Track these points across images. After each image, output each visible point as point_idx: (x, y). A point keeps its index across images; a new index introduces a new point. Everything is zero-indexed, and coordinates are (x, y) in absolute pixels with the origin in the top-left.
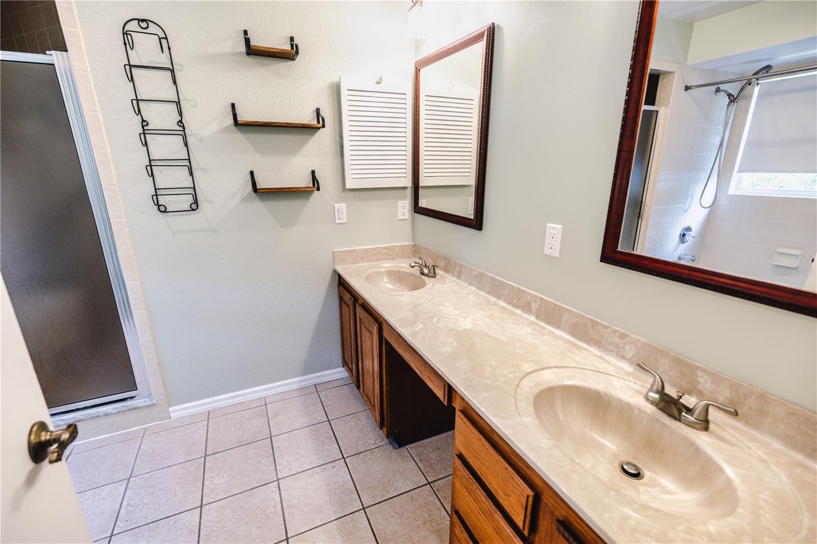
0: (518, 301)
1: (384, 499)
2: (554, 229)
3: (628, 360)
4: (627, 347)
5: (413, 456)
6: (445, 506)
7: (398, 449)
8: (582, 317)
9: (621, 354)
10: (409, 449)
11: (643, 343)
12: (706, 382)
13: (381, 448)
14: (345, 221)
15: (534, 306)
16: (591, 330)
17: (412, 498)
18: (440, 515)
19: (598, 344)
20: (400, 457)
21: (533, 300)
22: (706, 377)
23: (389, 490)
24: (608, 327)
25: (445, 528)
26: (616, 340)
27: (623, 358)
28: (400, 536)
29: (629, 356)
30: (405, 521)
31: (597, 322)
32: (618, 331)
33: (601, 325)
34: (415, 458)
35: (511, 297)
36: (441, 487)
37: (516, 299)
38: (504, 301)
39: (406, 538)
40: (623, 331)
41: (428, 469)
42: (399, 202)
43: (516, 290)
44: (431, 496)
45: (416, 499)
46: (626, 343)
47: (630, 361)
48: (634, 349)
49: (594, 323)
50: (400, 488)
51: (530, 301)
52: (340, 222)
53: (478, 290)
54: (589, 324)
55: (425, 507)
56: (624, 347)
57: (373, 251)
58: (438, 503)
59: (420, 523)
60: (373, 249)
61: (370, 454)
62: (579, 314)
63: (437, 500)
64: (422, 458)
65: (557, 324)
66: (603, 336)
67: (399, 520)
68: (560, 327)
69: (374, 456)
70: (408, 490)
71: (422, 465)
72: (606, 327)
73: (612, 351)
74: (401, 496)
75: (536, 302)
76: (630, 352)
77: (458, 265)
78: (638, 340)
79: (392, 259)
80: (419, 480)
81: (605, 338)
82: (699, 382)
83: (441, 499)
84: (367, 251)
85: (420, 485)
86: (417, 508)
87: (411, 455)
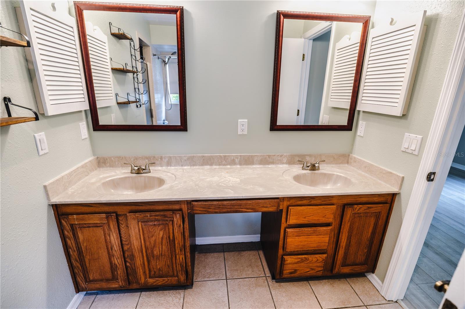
0: (226, 162)
1: (228, 306)
2: (242, 122)
3: (285, 163)
4: (284, 159)
5: (203, 280)
6: (243, 277)
7: (193, 286)
8: (264, 156)
9: (282, 162)
10: (196, 280)
11: (289, 155)
12: (308, 158)
13: (186, 296)
14: (47, 151)
15: (237, 161)
16: (269, 159)
17: (233, 290)
18: (247, 281)
19: (273, 163)
20: (200, 287)
21: (236, 158)
22: (308, 157)
23: (222, 301)
24: (275, 155)
25: (255, 282)
26: (279, 158)
27: (283, 163)
28: (254, 304)
29: (285, 162)
30: (246, 298)
31: (270, 155)
32: (279, 155)
33: (272, 155)
34: (205, 280)
35: (220, 161)
36: (231, 275)
37: (224, 161)
38: (216, 165)
39: (256, 301)
40: (281, 154)
41: (217, 276)
42: (80, 124)
43: (223, 157)
44: (235, 281)
45: (234, 289)
46: (283, 158)
47: (286, 163)
48: (286, 159)
49: (269, 156)
50: (223, 294)
51: (234, 159)
52: (43, 153)
53: (192, 167)
54: (267, 157)
55: (240, 286)
56: (283, 159)
57: (74, 173)
58: (240, 280)
59: (250, 292)
60: (75, 171)
61: (187, 304)
62: (262, 155)
63: (238, 279)
64: (207, 276)
65: (252, 163)
66: (274, 159)
67: (245, 301)
68: (254, 164)
69: (190, 302)
70: (227, 291)
71: (213, 278)
72: (274, 155)
73: (278, 163)
74: (229, 296)
75: (237, 158)
76: (285, 160)
77: (165, 158)
78: (287, 155)
79: (87, 175)
80: (222, 283)
81: (275, 159)
82: (307, 159)
83: (238, 278)
84: (70, 174)
85: (226, 284)
86: (240, 290)
87: (202, 281)
